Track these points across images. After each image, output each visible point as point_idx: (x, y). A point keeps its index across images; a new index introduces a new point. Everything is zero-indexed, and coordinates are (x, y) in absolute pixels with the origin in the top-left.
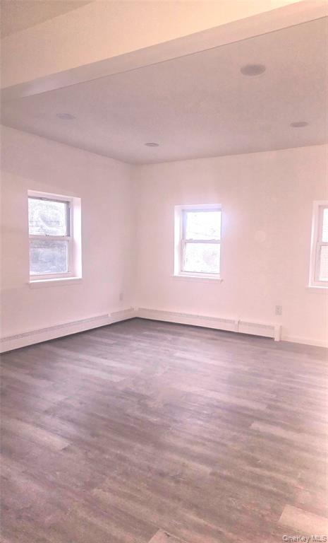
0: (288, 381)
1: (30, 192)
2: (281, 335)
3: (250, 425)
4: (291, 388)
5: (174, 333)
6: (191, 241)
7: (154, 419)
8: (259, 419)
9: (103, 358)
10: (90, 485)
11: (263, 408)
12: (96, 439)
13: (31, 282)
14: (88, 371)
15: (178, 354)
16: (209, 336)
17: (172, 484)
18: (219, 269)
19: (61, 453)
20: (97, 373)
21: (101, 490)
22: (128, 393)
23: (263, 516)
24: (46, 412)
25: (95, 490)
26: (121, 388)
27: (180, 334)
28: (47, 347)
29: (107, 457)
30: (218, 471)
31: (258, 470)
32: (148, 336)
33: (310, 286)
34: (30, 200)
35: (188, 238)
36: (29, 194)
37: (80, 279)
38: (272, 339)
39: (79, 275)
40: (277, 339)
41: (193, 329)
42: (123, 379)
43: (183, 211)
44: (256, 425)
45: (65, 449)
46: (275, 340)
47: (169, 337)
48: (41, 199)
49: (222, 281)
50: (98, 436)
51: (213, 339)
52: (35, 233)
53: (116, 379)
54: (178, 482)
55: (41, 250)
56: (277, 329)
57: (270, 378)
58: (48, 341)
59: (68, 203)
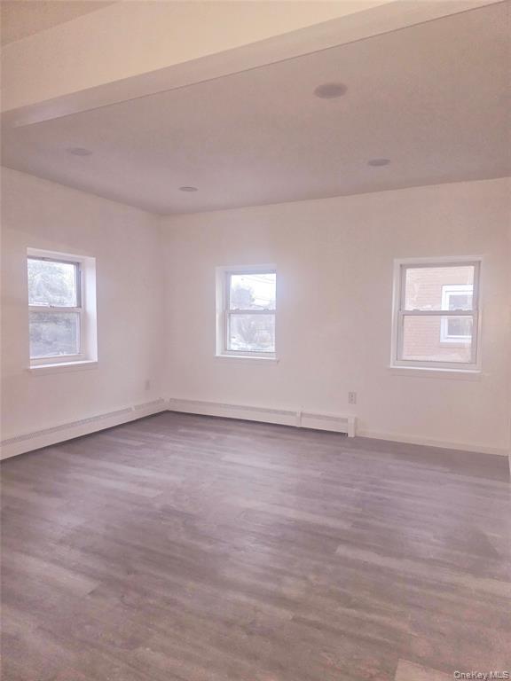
0: (375, 490)
1: (30, 251)
2: (356, 428)
3: (335, 550)
4: (380, 499)
5: (217, 431)
6: (237, 312)
7: (207, 547)
8: (346, 542)
9: (129, 465)
10: (133, 643)
11: (346, 526)
12: (132, 576)
13: (31, 367)
14: (112, 484)
15: (228, 457)
16: (263, 433)
17: (245, 637)
18: (274, 347)
19: (88, 598)
20: (122, 486)
21: (148, 649)
22: (168, 512)
23: (372, 677)
24: (61, 542)
25: (141, 649)
26: (158, 505)
27: (228, 432)
28: (54, 453)
29: (151, 601)
30: (303, 616)
31: (353, 612)
32: (184, 435)
33: (392, 366)
34: (30, 261)
35: (233, 307)
36: (28, 253)
37: (96, 363)
38: (345, 435)
39: (94, 358)
40: (351, 435)
41: (241, 424)
42: (159, 492)
43: (227, 273)
44: (342, 550)
45: (92, 593)
46: (349, 436)
47: (213, 435)
48: (43, 259)
49: (278, 362)
50: (136, 572)
51: (268, 436)
52: (35, 304)
53: (150, 493)
54: (250, 633)
55: (44, 326)
56: (352, 421)
57: (351, 486)
58: (53, 445)
59: (77, 264)
